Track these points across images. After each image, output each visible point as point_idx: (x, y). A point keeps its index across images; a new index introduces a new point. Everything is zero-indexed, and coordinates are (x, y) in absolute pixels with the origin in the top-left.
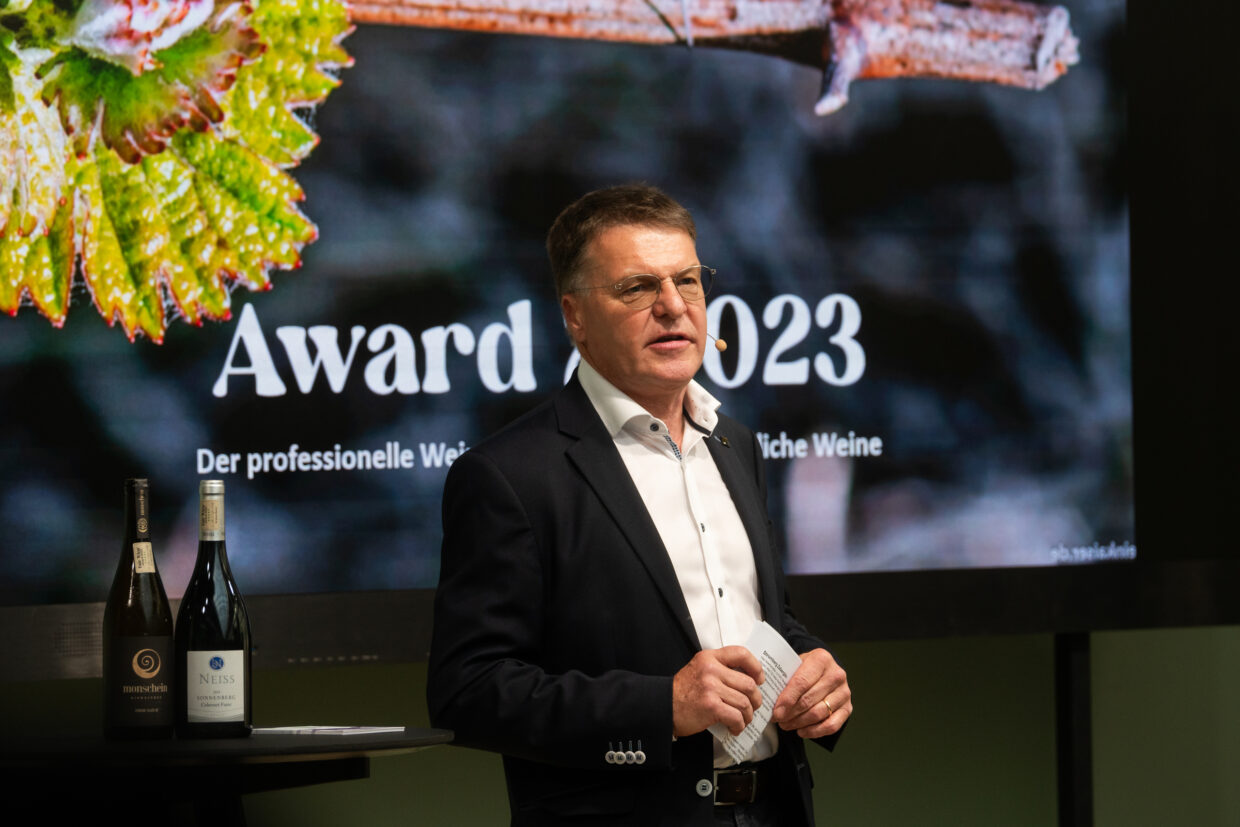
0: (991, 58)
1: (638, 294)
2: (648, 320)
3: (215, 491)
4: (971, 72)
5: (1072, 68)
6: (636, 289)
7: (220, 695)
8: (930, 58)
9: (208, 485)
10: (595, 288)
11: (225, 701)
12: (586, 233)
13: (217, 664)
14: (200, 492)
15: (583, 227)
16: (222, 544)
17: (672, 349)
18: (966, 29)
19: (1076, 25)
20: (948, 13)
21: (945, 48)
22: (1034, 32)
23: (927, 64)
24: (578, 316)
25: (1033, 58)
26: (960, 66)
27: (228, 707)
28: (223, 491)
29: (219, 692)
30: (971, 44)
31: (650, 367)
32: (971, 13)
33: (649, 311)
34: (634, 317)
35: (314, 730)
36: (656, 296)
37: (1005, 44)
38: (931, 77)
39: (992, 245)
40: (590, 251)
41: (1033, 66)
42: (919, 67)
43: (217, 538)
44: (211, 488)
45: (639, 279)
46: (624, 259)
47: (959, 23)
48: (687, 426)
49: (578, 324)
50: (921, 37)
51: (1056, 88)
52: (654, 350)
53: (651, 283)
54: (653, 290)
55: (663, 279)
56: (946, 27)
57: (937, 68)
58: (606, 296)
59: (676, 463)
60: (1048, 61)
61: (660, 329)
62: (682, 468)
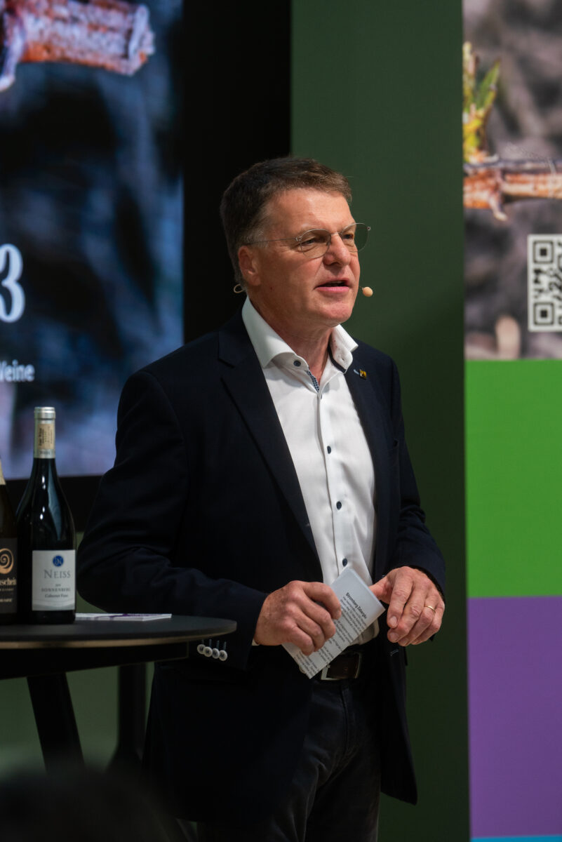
0: (101, 48)
1: (312, 244)
2: (319, 267)
3: (50, 417)
4: (89, 58)
5: (150, 58)
6: (310, 241)
7: (61, 587)
8: (64, 45)
9: (44, 412)
10: (272, 241)
11: (65, 593)
12: (266, 195)
13: (58, 561)
14: (36, 416)
15: (263, 191)
16: (53, 461)
17: (337, 293)
18: (86, 23)
19: (154, 23)
20: (76, 8)
21: (73, 37)
22: (127, 26)
23: (63, 51)
24: (254, 264)
25: (126, 47)
26: (82, 53)
27: (66, 598)
28: (55, 417)
29: (60, 585)
30: (89, 36)
31: (319, 307)
32: (89, 8)
33: (321, 259)
34: (309, 264)
35: (97, 617)
36: (326, 248)
37: (110, 36)
38: (65, 61)
39: (101, 205)
40: (269, 210)
41: (126, 56)
42: (58, 53)
43: (50, 456)
44: (46, 414)
45: (314, 233)
46: (301, 216)
47: (82, 17)
48: (329, 363)
49: (253, 271)
50: (59, 27)
51: (141, 74)
52: (321, 292)
53: (322, 237)
54: (324, 242)
55: (333, 233)
56: (74, 20)
57: (70, 54)
58: (284, 247)
59: (313, 395)
60: (136, 51)
61: (329, 275)
62: (318, 398)
